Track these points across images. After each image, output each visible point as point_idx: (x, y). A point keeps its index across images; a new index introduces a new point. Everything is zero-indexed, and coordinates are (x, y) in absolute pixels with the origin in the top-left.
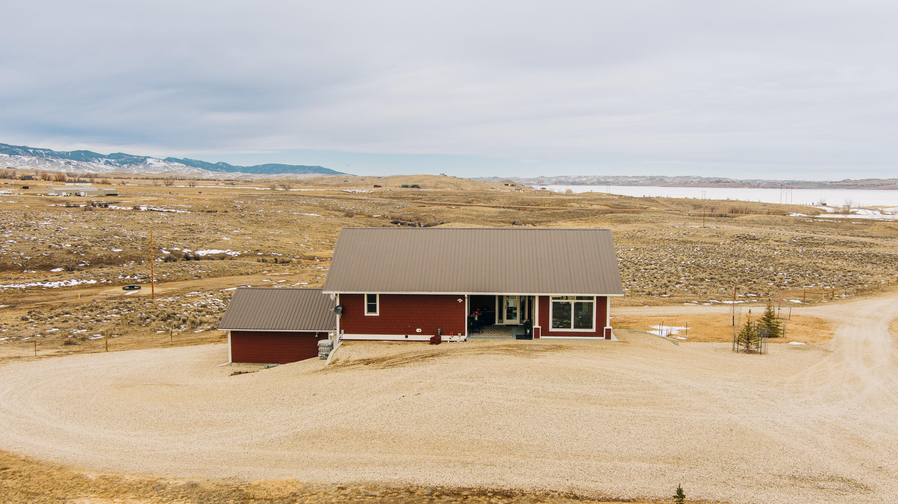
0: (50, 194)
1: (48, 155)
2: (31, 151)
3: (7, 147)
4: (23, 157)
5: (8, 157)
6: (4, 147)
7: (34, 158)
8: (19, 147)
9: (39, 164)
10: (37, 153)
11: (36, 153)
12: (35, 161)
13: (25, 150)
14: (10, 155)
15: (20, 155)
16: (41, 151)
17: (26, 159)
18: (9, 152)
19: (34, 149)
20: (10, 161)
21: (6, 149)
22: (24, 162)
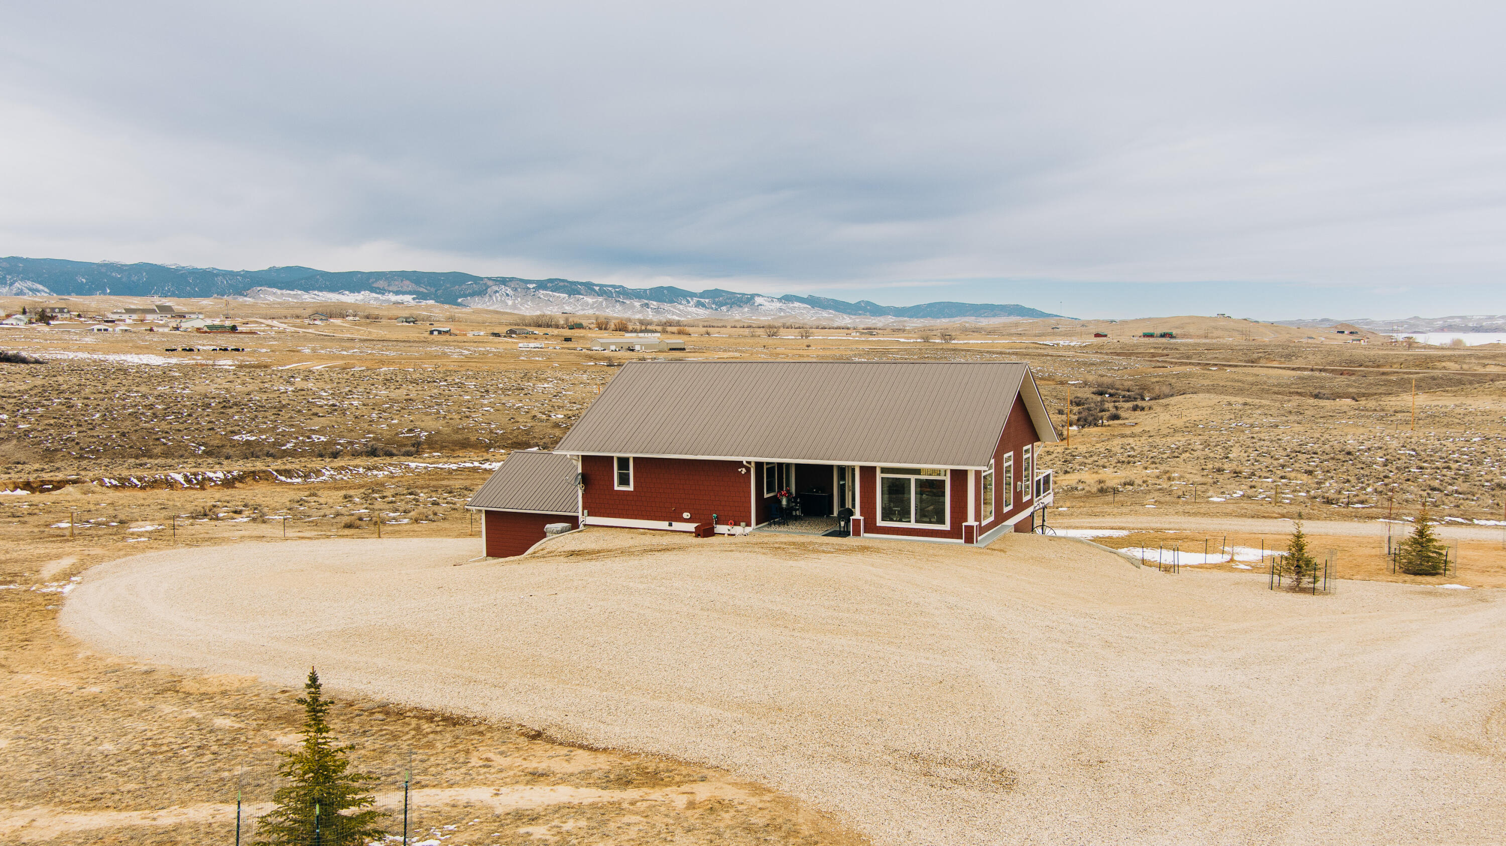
0: (594, 348)
1: (619, 293)
2: (597, 288)
3: (566, 284)
4: (585, 299)
5: (567, 298)
6: (561, 284)
7: (600, 299)
8: (582, 284)
9: (607, 307)
11: (604, 292)
12: (602, 302)
13: (589, 288)
14: (570, 296)
15: (582, 295)
16: (610, 289)
17: (590, 300)
18: (568, 290)
19: (601, 286)
20: (569, 304)
21: (564, 286)
22: (587, 304)
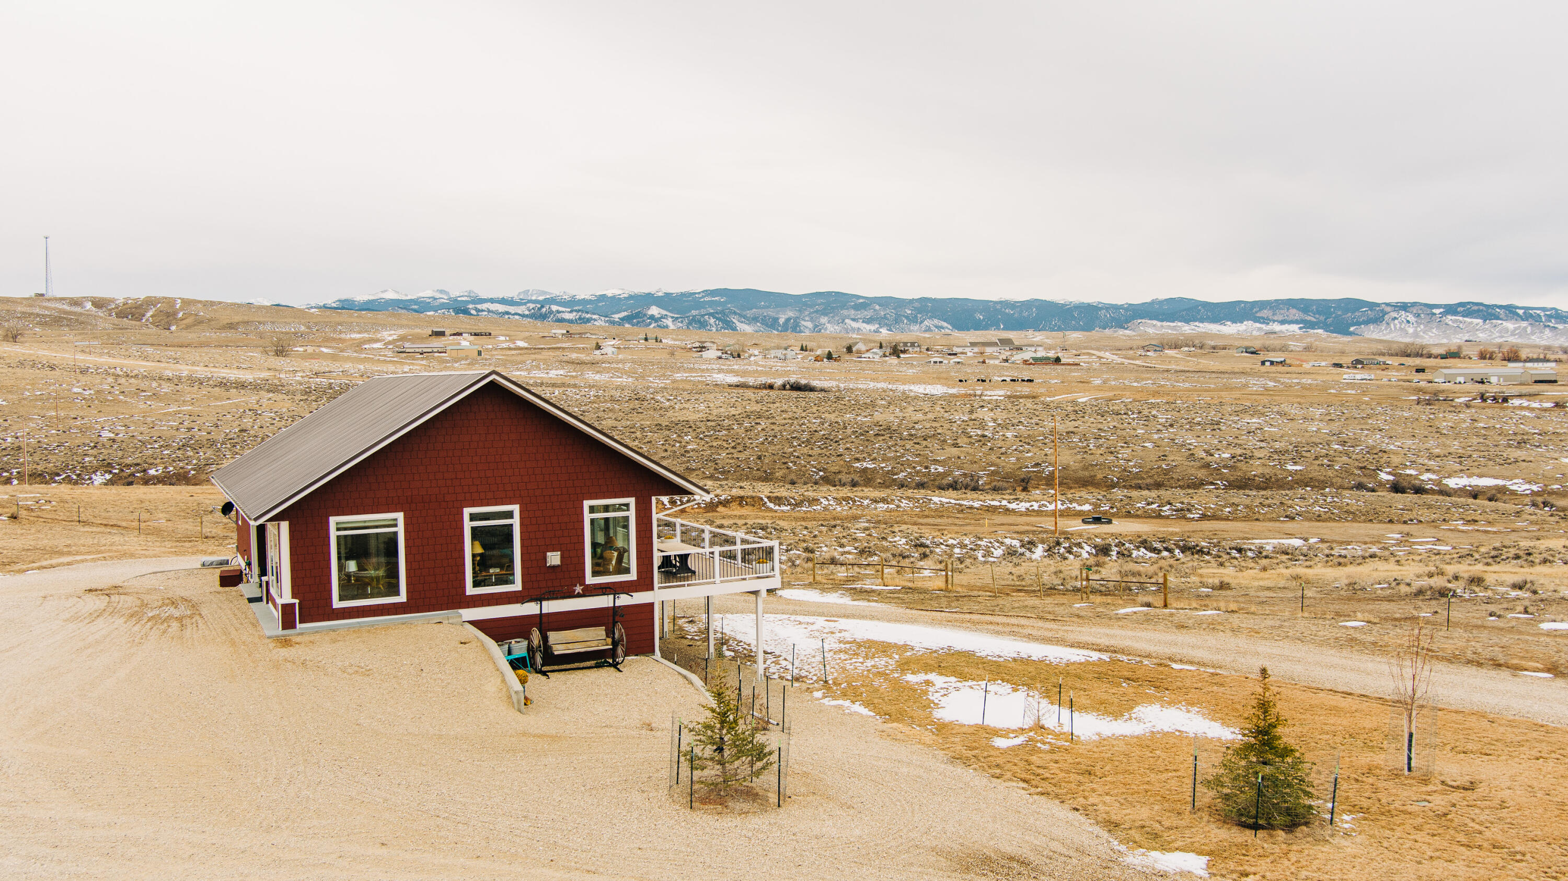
1: (1549, 317)
2: (1521, 312)
3: (1481, 308)
4: (1505, 323)
5: (1481, 324)
6: (1476, 308)
7: (1524, 324)
8: (1500, 307)
9: (1533, 333)
10: (1531, 316)
11: (1529, 315)
12: (1525, 328)
13: (1511, 311)
14: (1485, 321)
15: (1501, 319)
16: (1538, 312)
17: (1510, 325)
18: (1484, 315)
19: (1526, 309)
20: (1484, 330)
21: (1479, 311)
22: (1507, 330)
